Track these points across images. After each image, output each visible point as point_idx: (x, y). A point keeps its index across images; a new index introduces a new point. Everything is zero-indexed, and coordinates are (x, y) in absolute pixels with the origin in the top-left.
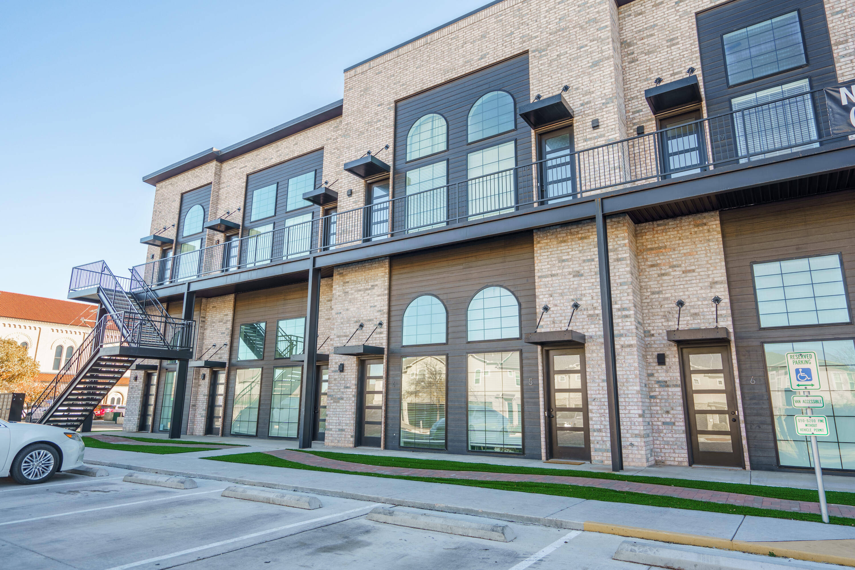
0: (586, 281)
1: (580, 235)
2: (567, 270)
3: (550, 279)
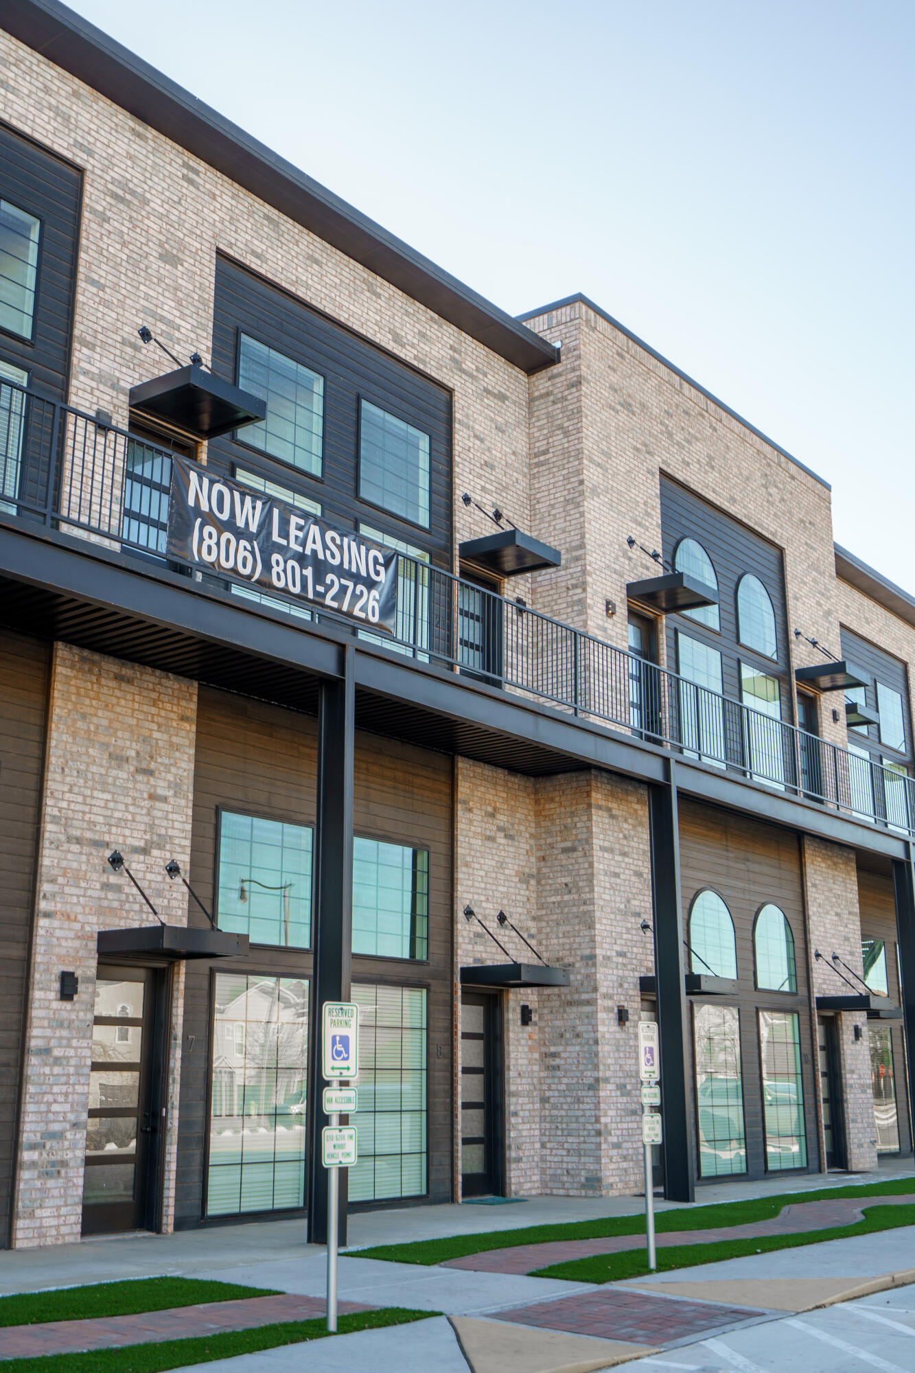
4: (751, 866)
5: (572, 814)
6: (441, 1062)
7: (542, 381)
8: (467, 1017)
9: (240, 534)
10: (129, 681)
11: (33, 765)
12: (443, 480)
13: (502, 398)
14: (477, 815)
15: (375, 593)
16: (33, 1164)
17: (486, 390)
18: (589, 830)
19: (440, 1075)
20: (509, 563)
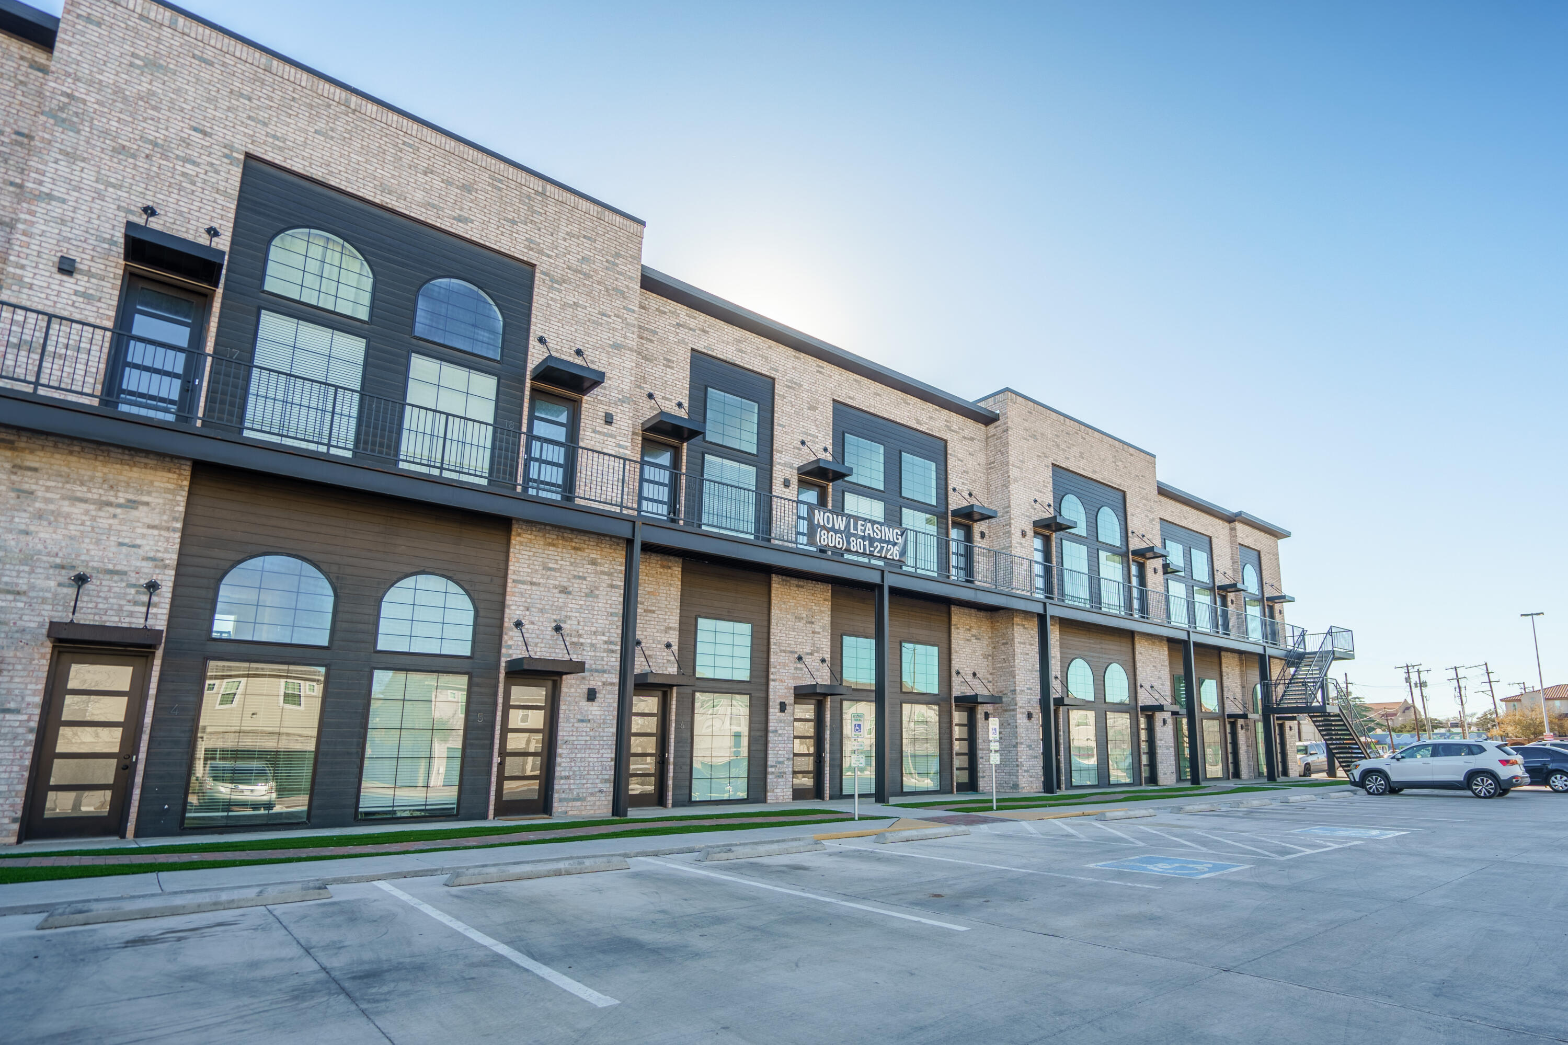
0: (574, 601)
1: (574, 544)
2: (552, 582)
3: (529, 587)
4: (1104, 646)
5: (1006, 628)
6: (946, 736)
7: (992, 429)
8: (958, 717)
9: (836, 532)
10: (802, 587)
11: (766, 623)
12: (943, 482)
13: (972, 439)
14: (961, 631)
15: (896, 547)
16: (773, 773)
17: (964, 437)
18: (1013, 634)
19: (945, 742)
20: (976, 517)
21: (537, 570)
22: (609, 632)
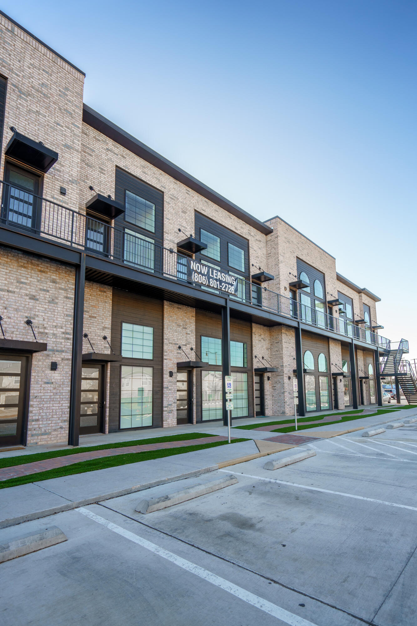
0: (40, 305)
1: (39, 268)
2: (24, 291)
3: (6, 294)
4: (318, 345)
5: (278, 335)
6: (250, 388)
7: (269, 237)
8: (256, 379)
9: (203, 275)
10: (180, 309)
11: (161, 327)
12: (247, 261)
13: (260, 241)
14: (257, 336)
15: (233, 287)
16: (166, 411)
17: (256, 240)
18: (282, 338)
19: (250, 391)
20: (263, 279)
21: (12, 283)
22: (65, 326)
